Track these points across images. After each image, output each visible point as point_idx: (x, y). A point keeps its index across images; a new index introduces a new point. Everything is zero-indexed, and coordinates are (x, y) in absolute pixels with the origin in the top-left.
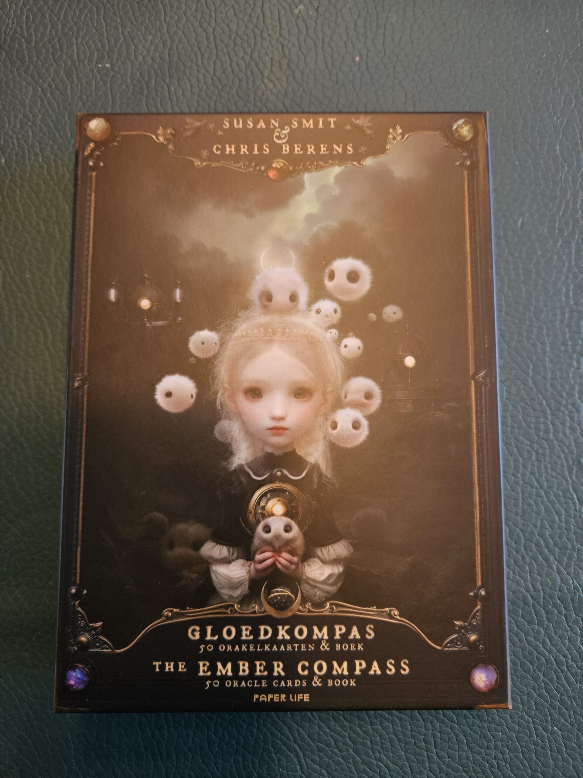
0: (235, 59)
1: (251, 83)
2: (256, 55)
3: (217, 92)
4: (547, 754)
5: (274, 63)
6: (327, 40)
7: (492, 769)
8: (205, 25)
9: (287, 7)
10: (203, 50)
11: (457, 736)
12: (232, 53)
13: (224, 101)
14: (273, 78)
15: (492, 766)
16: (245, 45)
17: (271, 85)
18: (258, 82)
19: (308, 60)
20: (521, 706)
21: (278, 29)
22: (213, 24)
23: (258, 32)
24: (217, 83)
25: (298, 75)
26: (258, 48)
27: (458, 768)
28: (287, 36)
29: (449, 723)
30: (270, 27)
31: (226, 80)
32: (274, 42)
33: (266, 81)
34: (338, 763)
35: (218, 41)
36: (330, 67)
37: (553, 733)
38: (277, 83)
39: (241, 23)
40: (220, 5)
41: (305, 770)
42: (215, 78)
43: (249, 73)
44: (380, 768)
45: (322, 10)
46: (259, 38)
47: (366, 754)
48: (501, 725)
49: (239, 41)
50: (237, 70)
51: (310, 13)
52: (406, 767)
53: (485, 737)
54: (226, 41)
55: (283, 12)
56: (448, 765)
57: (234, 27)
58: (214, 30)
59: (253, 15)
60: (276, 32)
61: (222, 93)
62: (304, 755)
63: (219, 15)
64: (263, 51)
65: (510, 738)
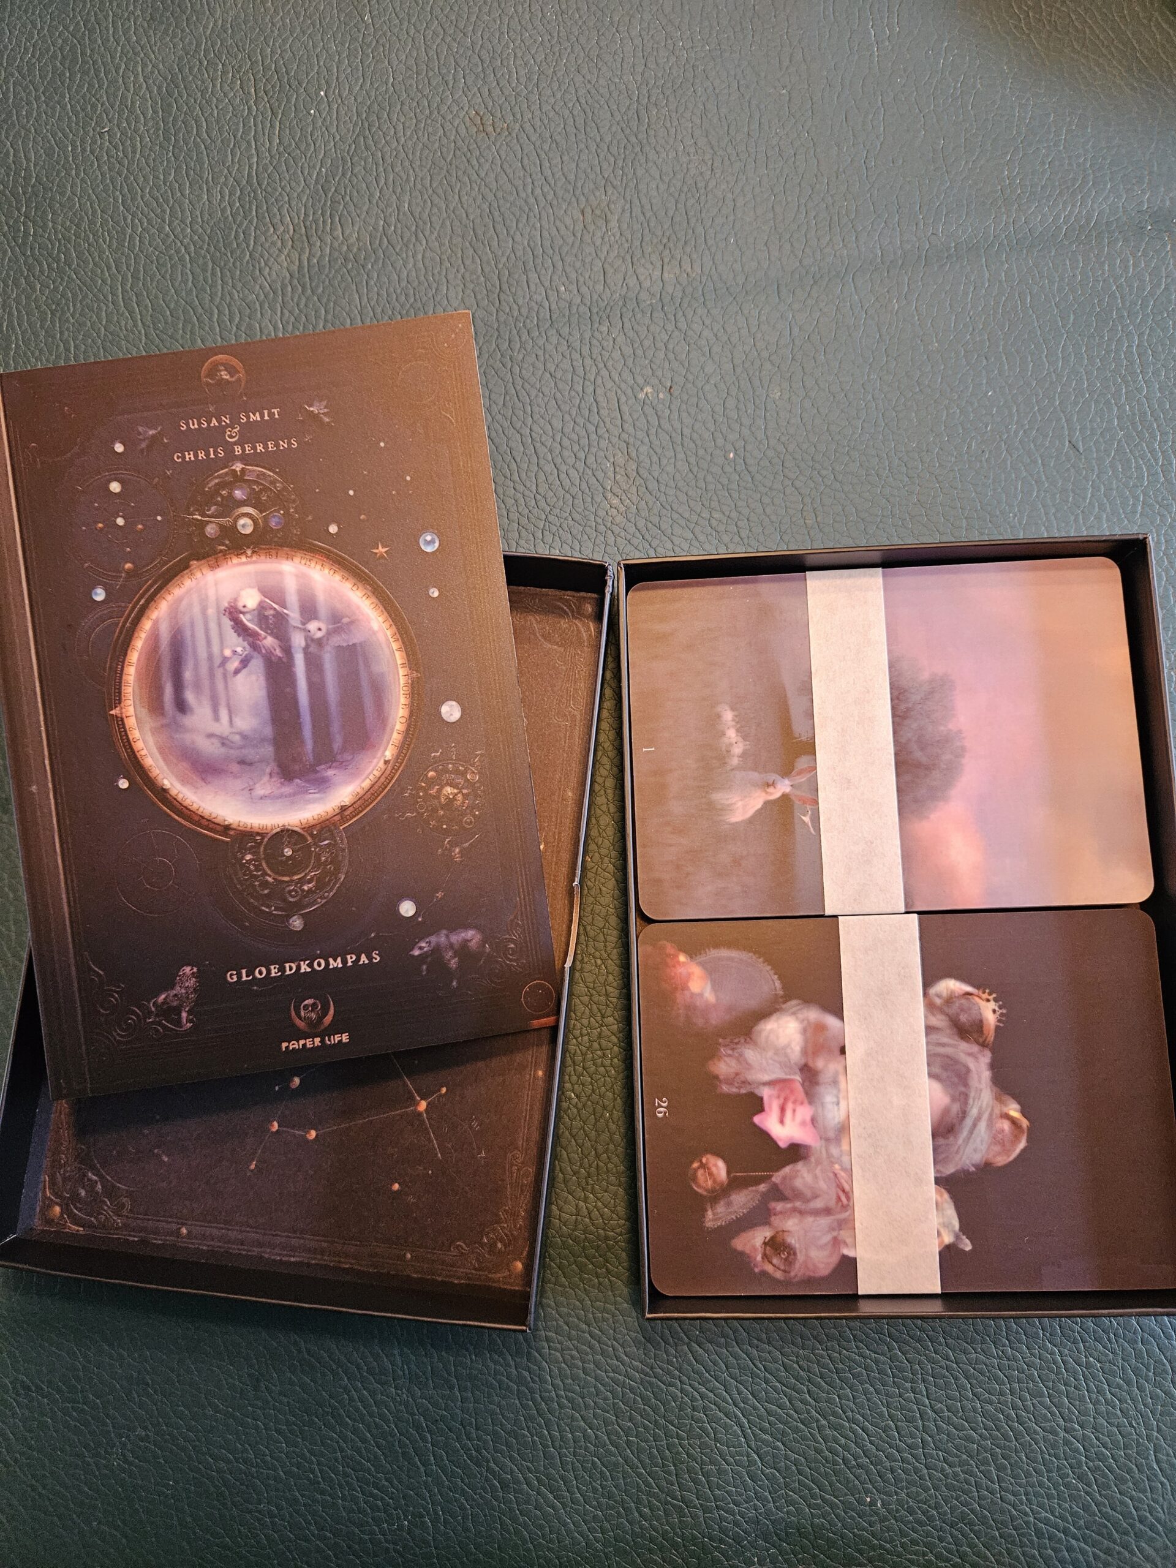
0: (564, 468)
1: (589, 500)
2: (591, 460)
3: (544, 517)
4: (1084, 1396)
5: (617, 469)
6: (687, 432)
7: (1010, 1423)
8: (518, 425)
9: (629, 392)
10: (518, 460)
11: (956, 1379)
12: (559, 460)
13: (554, 529)
14: (619, 492)
15: (1008, 1417)
16: (576, 448)
17: (616, 501)
18: (599, 498)
19: (664, 462)
20: (1041, 1332)
21: (619, 422)
22: (529, 421)
23: (591, 428)
24: (542, 504)
25: (652, 485)
26: (594, 450)
27: (963, 1425)
28: (631, 430)
29: (943, 1363)
30: (607, 420)
31: (555, 499)
32: (615, 440)
33: (609, 495)
34: (796, 1430)
35: (538, 445)
36: (695, 470)
37: (1088, 1365)
38: (624, 497)
39: (567, 417)
40: (537, 396)
41: (753, 1443)
42: (538, 497)
43: (584, 486)
44: (854, 1432)
45: (676, 391)
46: (593, 437)
47: (835, 1414)
48: (1015, 1359)
49: (566, 442)
50: (567, 483)
51: (661, 396)
52: (890, 1428)
53: (996, 1379)
54: (549, 444)
55: (623, 399)
56: (949, 1422)
57: (557, 424)
58: (531, 430)
59: (583, 405)
60: (616, 426)
61: (551, 518)
62: (748, 1422)
63: (536, 409)
64: (602, 454)
65: (1030, 1377)
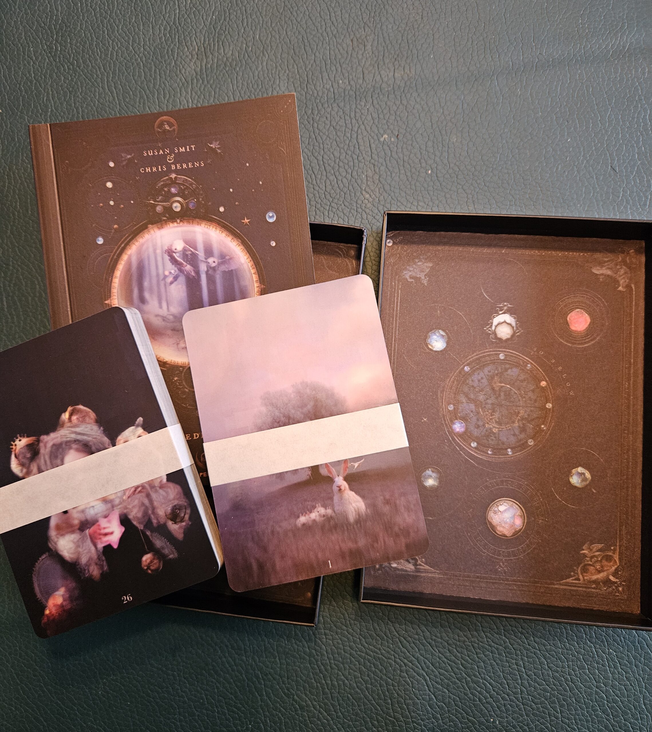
0: (340, 178)
1: (353, 195)
2: (355, 173)
3: (329, 204)
4: (607, 670)
5: (368, 179)
6: (406, 159)
7: (567, 682)
8: (316, 154)
9: (376, 137)
10: (316, 173)
11: (539, 659)
12: (337, 174)
13: (334, 210)
14: (370, 191)
15: (566, 679)
16: (347, 167)
17: (367, 196)
18: (358, 194)
19: (394, 175)
20: (584, 636)
21: (370, 154)
22: (322, 152)
23: (355, 157)
24: (328, 197)
25: (387, 187)
26: (356, 168)
27: (542, 683)
28: (376, 157)
29: (533, 650)
30: (364, 152)
31: (335, 194)
32: (367, 163)
33: (364, 193)
34: (455, 683)
35: (326, 165)
36: (410, 179)
37: (610, 654)
38: (372, 194)
39: (342, 151)
40: (326, 139)
41: (432, 690)
42: (326, 193)
43: (351, 187)
44: (485, 685)
45: (401, 137)
46: (356, 161)
47: (475, 676)
48: (571, 650)
49: (341, 164)
50: (341, 186)
51: (393, 139)
52: (504, 683)
53: (560, 659)
54: (332, 164)
55: (372, 141)
56: (535, 681)
57: (337, 154)
58: (323, 157)
59: (351, 144)
60: (368, 156)
61: (333, 204)
62: (430, 678)
63: (326, 146)
64: (360, 171)
65: (578, 659)
